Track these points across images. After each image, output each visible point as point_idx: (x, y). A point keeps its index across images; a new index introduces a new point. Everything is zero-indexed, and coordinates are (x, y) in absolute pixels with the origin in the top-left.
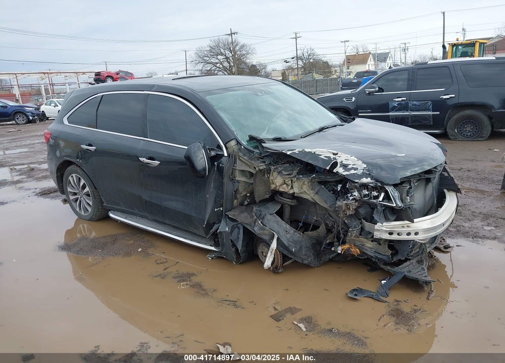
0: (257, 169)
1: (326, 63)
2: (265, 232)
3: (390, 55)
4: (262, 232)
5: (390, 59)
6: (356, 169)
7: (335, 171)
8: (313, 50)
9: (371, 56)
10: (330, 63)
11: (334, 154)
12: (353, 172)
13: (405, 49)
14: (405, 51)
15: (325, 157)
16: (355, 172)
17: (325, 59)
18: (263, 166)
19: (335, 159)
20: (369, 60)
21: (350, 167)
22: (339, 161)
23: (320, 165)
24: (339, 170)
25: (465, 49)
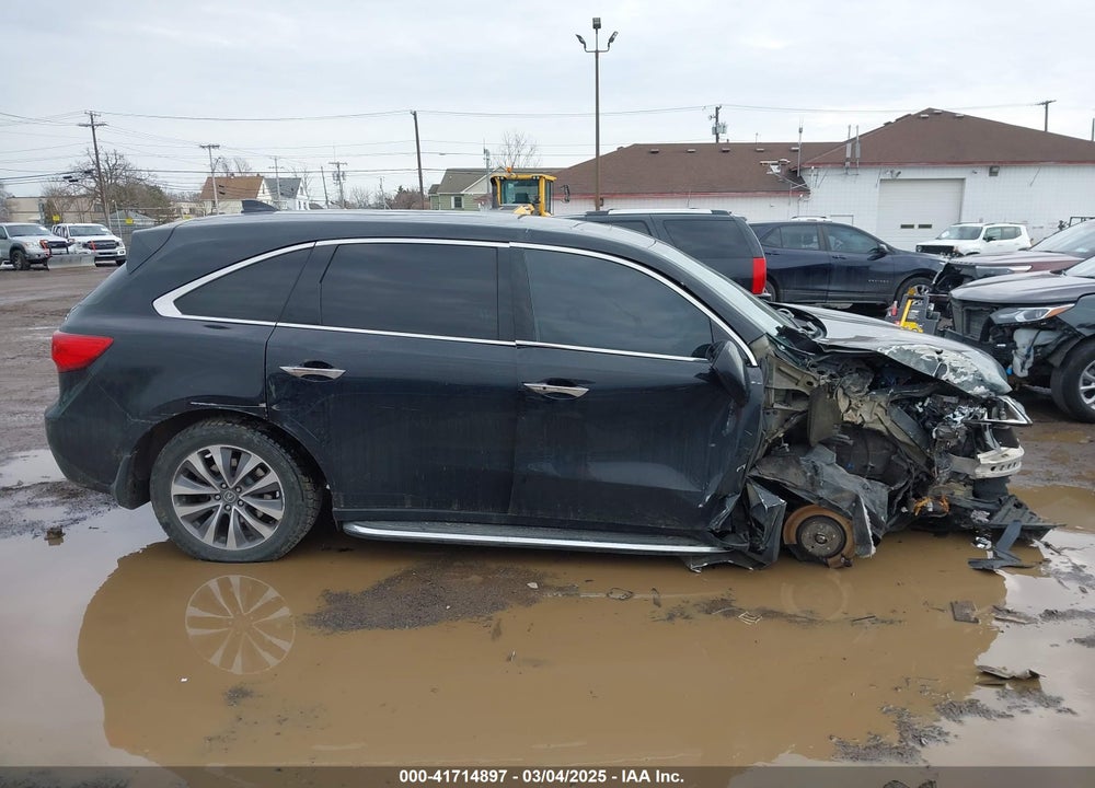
0: (815, 385)
1: (156, 189)
2: (844, 495)
3: (301, 185)
4: (838, 496)
5: (302, 194)
6: (965, 374)
7: (943, 378)
8: (121, 157)
9: (263, 182)
10: (167, 191)
11: (938, 353)
12: (964, 378)
13: (338, 176)
14: (339, 179)
15: (928, 357)
16: (965, 378)
17: (151, 181)
18: (824, 380)
19: (940, 360)
20: (261, 191)
21: (959, 370)
22: (946, 363)
23: (922, 368)
24: (948, 376)
25: (523, 190)
